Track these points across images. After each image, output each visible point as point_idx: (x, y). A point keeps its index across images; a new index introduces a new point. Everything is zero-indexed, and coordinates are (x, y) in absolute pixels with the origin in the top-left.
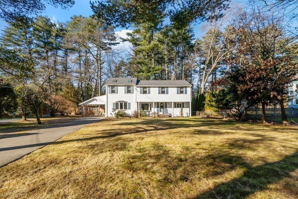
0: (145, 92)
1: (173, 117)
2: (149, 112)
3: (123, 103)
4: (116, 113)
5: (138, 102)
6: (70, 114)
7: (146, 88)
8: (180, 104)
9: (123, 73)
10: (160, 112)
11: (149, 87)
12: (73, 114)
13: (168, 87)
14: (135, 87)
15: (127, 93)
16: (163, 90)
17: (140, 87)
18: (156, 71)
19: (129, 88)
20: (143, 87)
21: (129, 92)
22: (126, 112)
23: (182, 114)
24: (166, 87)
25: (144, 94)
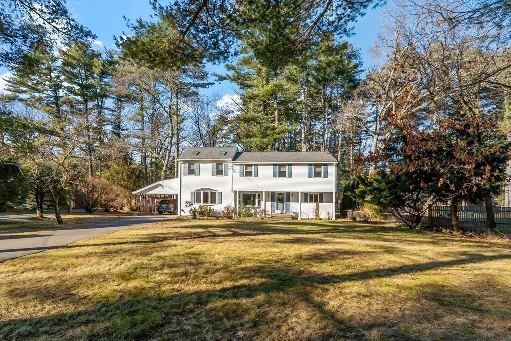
0: (248, 174)
1: (299, 218)
2: (255, 209)
3: (209, 193)
4: (193, 209)
5: (235, 191)
6: (122, 209)
7: (251, 165)
8: (316, 197)
9: (224, 137)
10: (278, 209)
11: (257, 165)
12: (126, 209)
13: (291, 165)
14: (230, 165)
15: (217, 174)
16: (283, 169)
17: (240, 165)
18: (278, 134)
19: (220, 166)
20: (245, 165)
21: (219, 172)
22: (212, 207)
23: (317, 214)
24: (289, 165)
25: (246, 177)
